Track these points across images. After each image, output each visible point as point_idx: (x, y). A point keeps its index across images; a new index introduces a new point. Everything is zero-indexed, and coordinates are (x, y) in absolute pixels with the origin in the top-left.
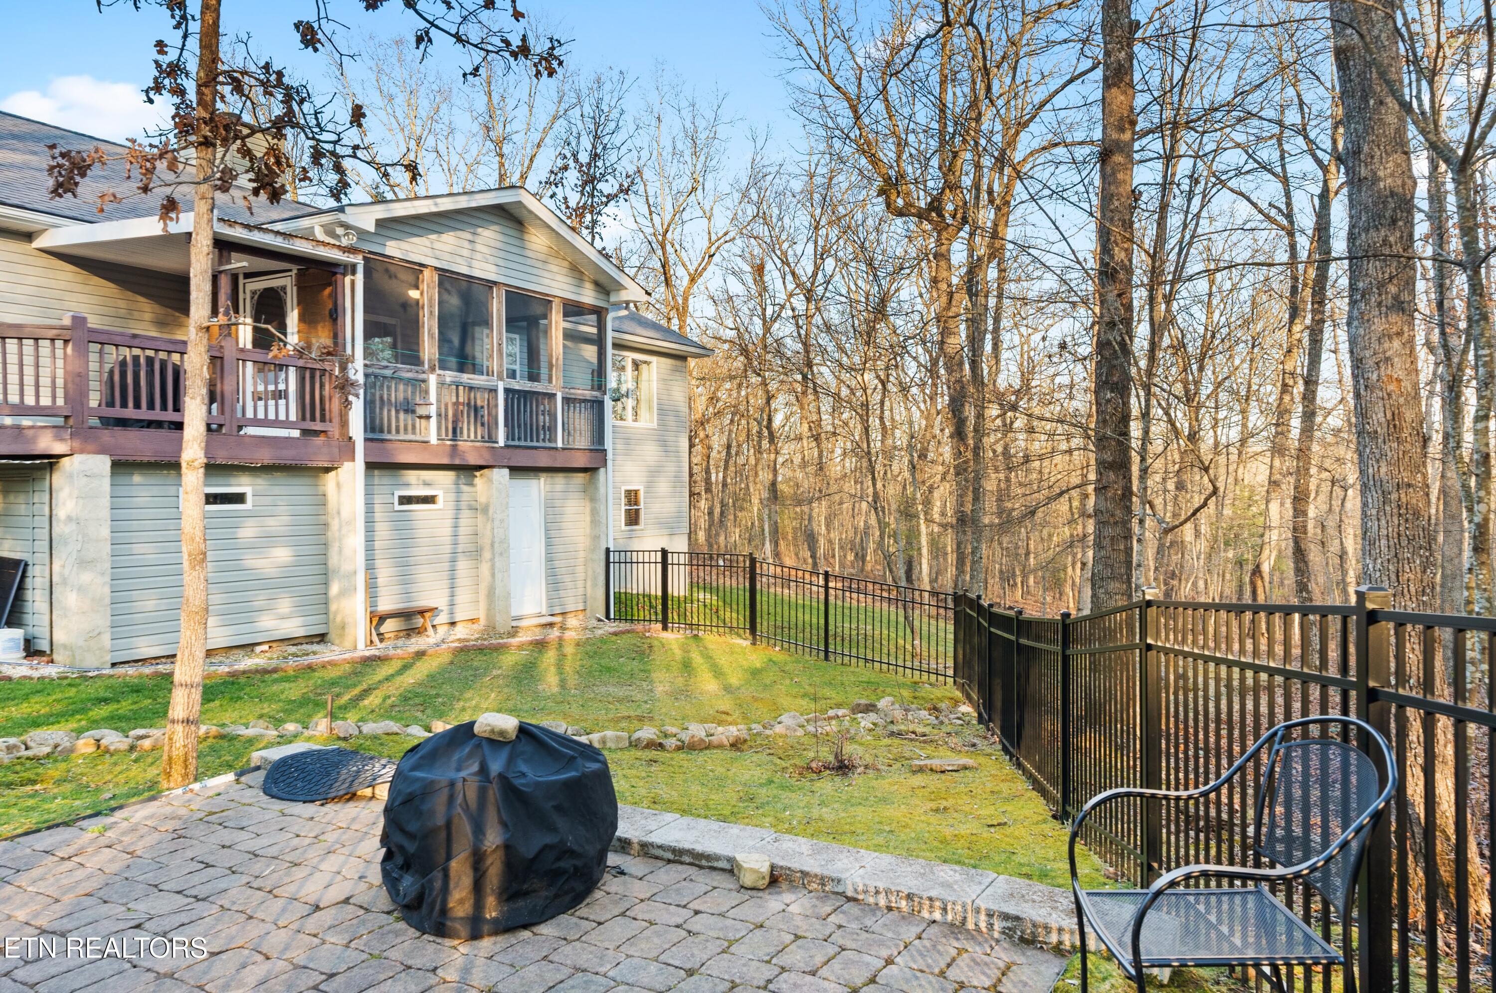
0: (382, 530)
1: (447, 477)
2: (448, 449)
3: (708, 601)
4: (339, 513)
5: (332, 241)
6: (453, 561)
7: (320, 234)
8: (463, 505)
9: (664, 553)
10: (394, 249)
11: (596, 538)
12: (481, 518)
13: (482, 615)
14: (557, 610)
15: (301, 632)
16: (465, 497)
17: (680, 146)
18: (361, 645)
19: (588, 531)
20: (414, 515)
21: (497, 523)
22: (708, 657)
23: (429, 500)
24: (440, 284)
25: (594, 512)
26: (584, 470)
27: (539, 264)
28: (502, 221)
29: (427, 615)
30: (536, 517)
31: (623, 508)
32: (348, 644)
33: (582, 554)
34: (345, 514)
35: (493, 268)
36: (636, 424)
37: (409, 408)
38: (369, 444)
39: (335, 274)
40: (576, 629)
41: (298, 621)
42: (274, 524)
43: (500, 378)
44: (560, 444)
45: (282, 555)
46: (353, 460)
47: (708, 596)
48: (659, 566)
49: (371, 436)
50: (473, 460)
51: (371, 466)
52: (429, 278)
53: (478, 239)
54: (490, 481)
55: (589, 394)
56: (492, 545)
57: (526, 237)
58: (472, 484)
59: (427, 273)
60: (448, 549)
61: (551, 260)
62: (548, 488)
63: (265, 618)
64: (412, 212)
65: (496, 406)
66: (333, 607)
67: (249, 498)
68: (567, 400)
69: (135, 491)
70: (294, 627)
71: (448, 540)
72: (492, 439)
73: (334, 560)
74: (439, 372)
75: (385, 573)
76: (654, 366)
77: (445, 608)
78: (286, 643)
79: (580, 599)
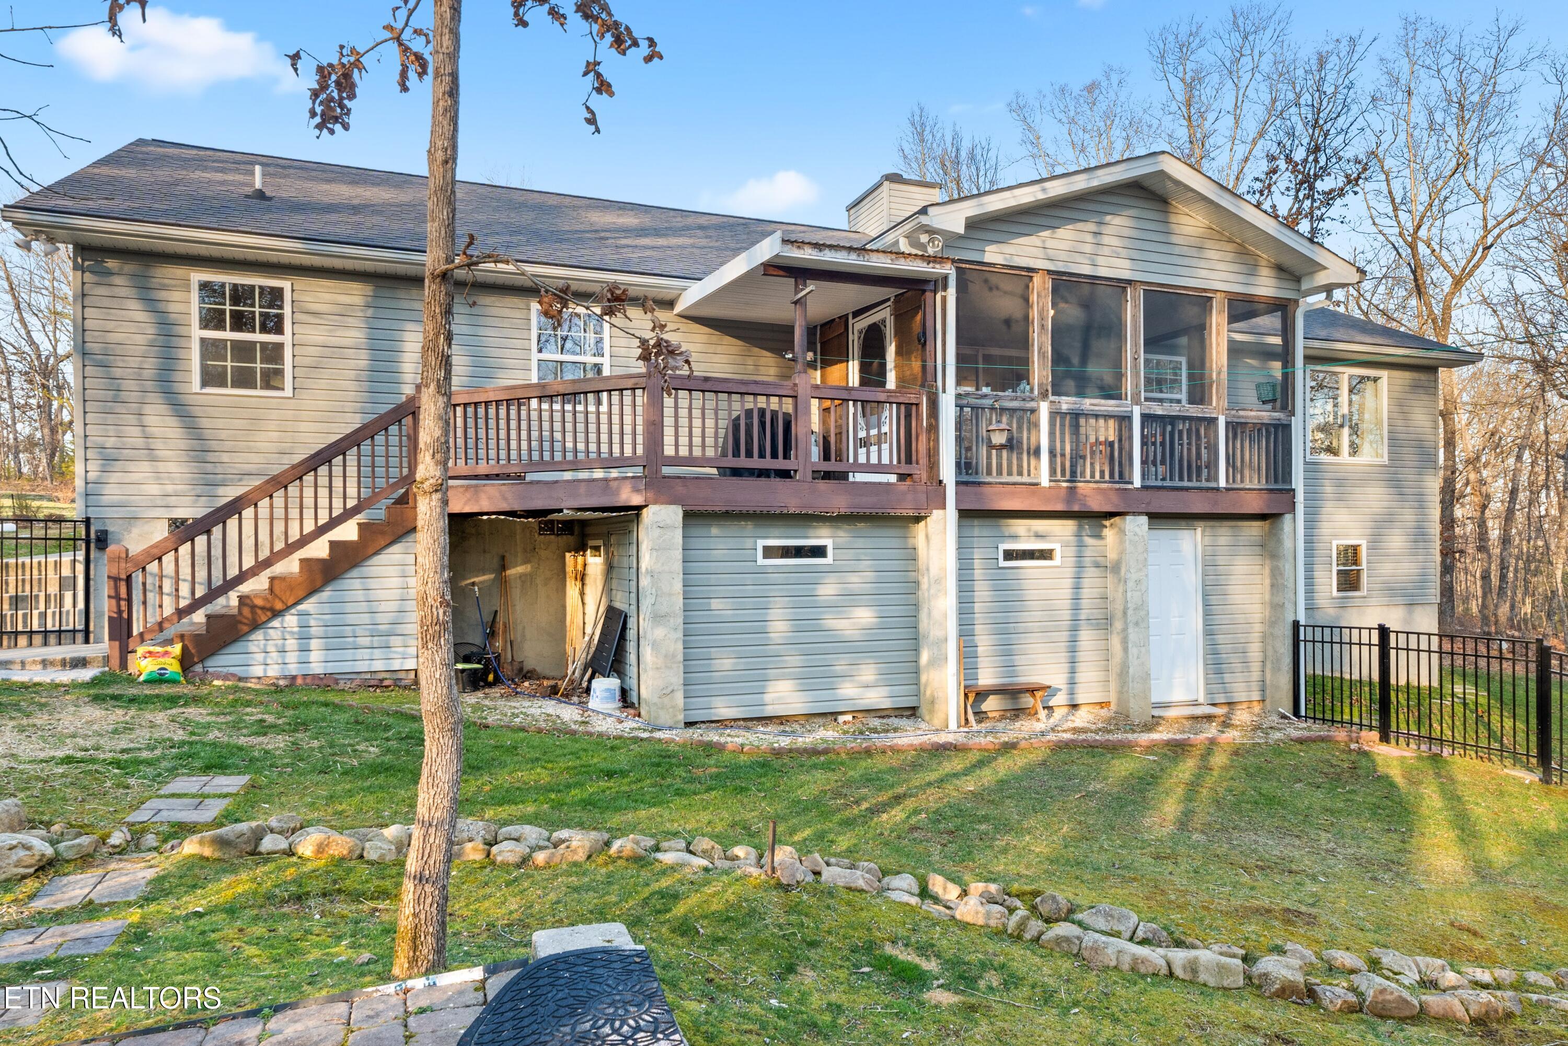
0: (982, 592)
1: (1066, 528)
2: (1063, 493)
3: (1471, 698)
4: (928, 570)
5: (914, 251)
6: (1074, 629)
7: (904, 246)
8: (1087, 561)
9: (1384, 632)
10: (994, 254)
11: (1276, 607)
12: (1110, 579)
13: (1113, 698)
14: (1221, 699)
15: (886, 704)
16: (1088, 552)
17: (1439, 117)
18: (953, 725)
19: (1267, 597)
20: (1023, 574)
21: (1131, 584)
22: (1453, 798)
23: (1045, 555)
24: (1055, 290)
25: (1276, 574)
26: (1263, 517)
27: (1193, 252)
28: (1141, 203)
29: (1039, 694)
30: (1192, 579)
31: (1335, 569)
32: (937, 722)
33: (1258, 627)
34: (934, 571)
35: (1127, 264)
36: (1356, 460)
37: (1011, 445)
38: (963, 488)
39: (924, 291)
40: (1242, 727)
41: (884, 691)
42: (856, 582)
43: (1136, 401)
44: (1222, 483)
45: (865, 616)
46: (943, 507)
47: (1470, 689)
48: (1375, 650)
49: (965, 478)
50: (1096, 504)
51: (965, 514)
52: (1040, 287)
53: (1105, 230)
54: (1122, 532)
55: (1266, 415)
56: (1125, 613)
57: (1173, 218)
58: (1099, 536)
59: (1037, 279)
60: (1067, 615)
61: (1209, 244)
62: (1207, 540)
63: (848, 685)
64: (1012, 203)
65: (1131, 438)
66: (923, 678)
67: (830, 551)
68: (1234, 428)
69: (712, 543)
70: (878, 698)
71: (1067, 604)
72: (1123, 477)
73: (924, 623)
74: (1052, 398)
75: (984, 643)
76: (1384, 383)
77: (1064, 687)
78: (873, 714)
79: (1255, 686)
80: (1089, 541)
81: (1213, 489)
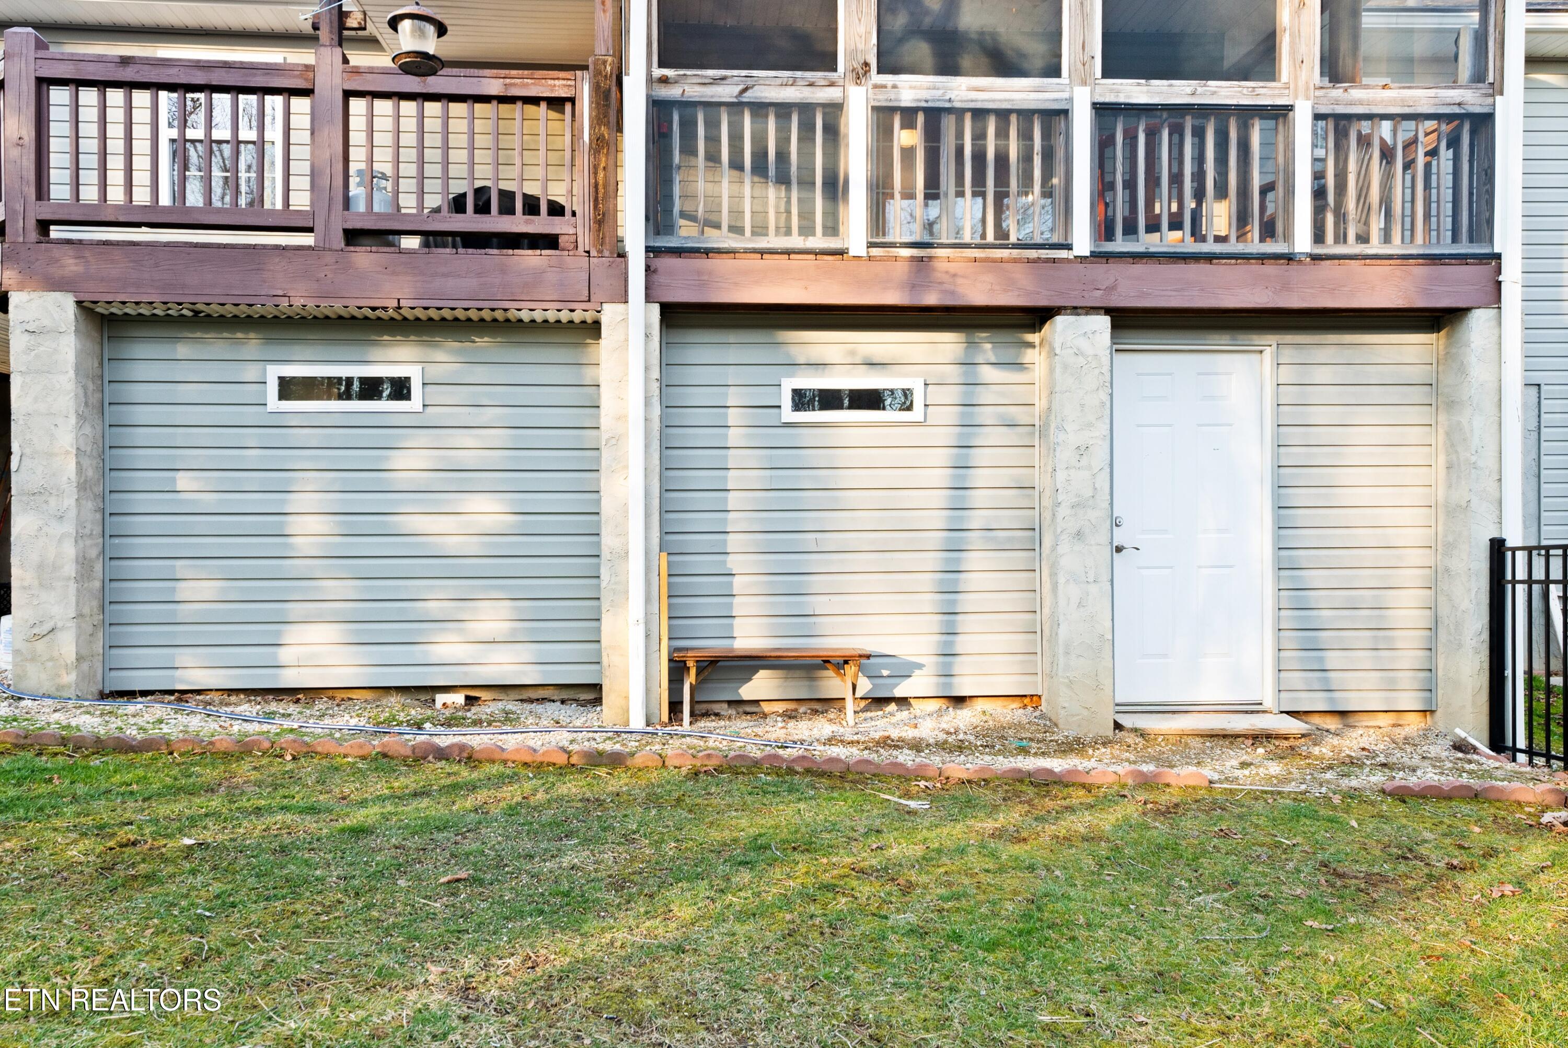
1: (939, 347)
6: (955, 549)
8: (986, 415)
11: (1452, 512)
14: (1316, 702)
15: (538, 676)
16: (992, 395)
18: (636, 720)
19: (1437, 492)
20: (835, 437)
21: (1065, 455)
32: (609, 713)
43: (1081, 77)
44: (1303, 242)
45: (487, 510)
54: (1052, 349)
55: (1423, 95)
58: (1015, 365)
65: (1067, 152)
67: (416, 389)
69: (178, 371)
74: (877, 80)
77: (930, 662)
78: (515, 695)
79: (1407, 680)
80: (988, 373)
81: (1276, 257)
